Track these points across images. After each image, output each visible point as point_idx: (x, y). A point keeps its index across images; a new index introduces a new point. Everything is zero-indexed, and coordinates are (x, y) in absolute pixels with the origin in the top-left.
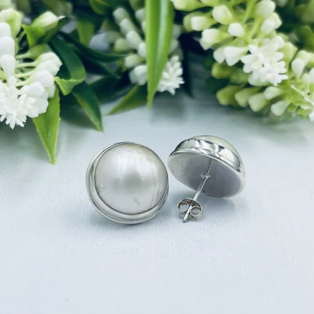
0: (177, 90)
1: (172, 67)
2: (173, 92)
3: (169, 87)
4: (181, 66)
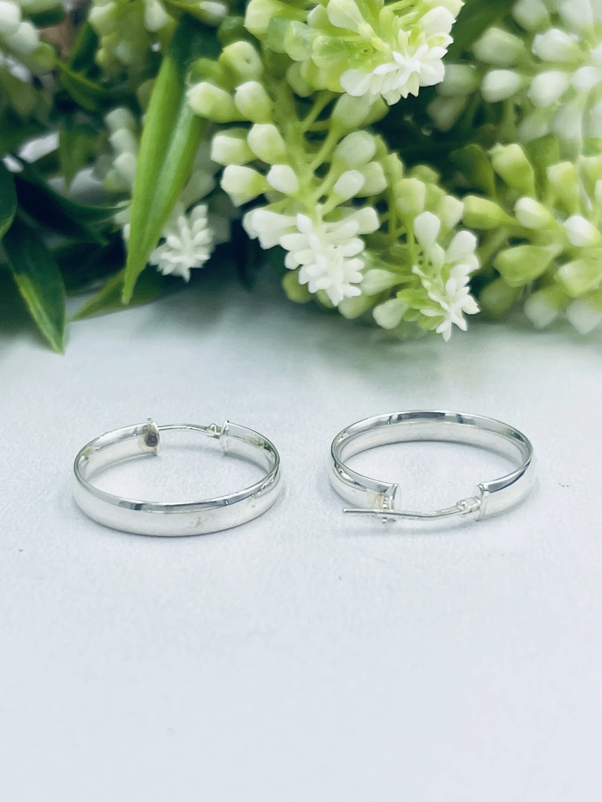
0: (193, 271)
1: (190, 226)
2: (187, 275)
3: (179, 265)
4: (209, 225)
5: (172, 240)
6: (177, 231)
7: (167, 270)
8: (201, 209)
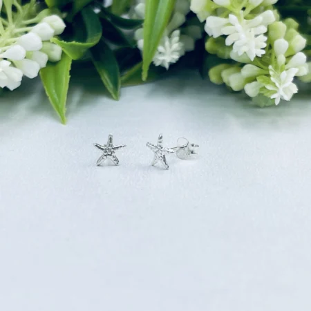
1: (170, 42)
2: (167, 66)
3: (164, 61)
4: (180, 40)
5: (160, 48)
6: (163, 45)
7: (157, 64)
8: (177, 32)
